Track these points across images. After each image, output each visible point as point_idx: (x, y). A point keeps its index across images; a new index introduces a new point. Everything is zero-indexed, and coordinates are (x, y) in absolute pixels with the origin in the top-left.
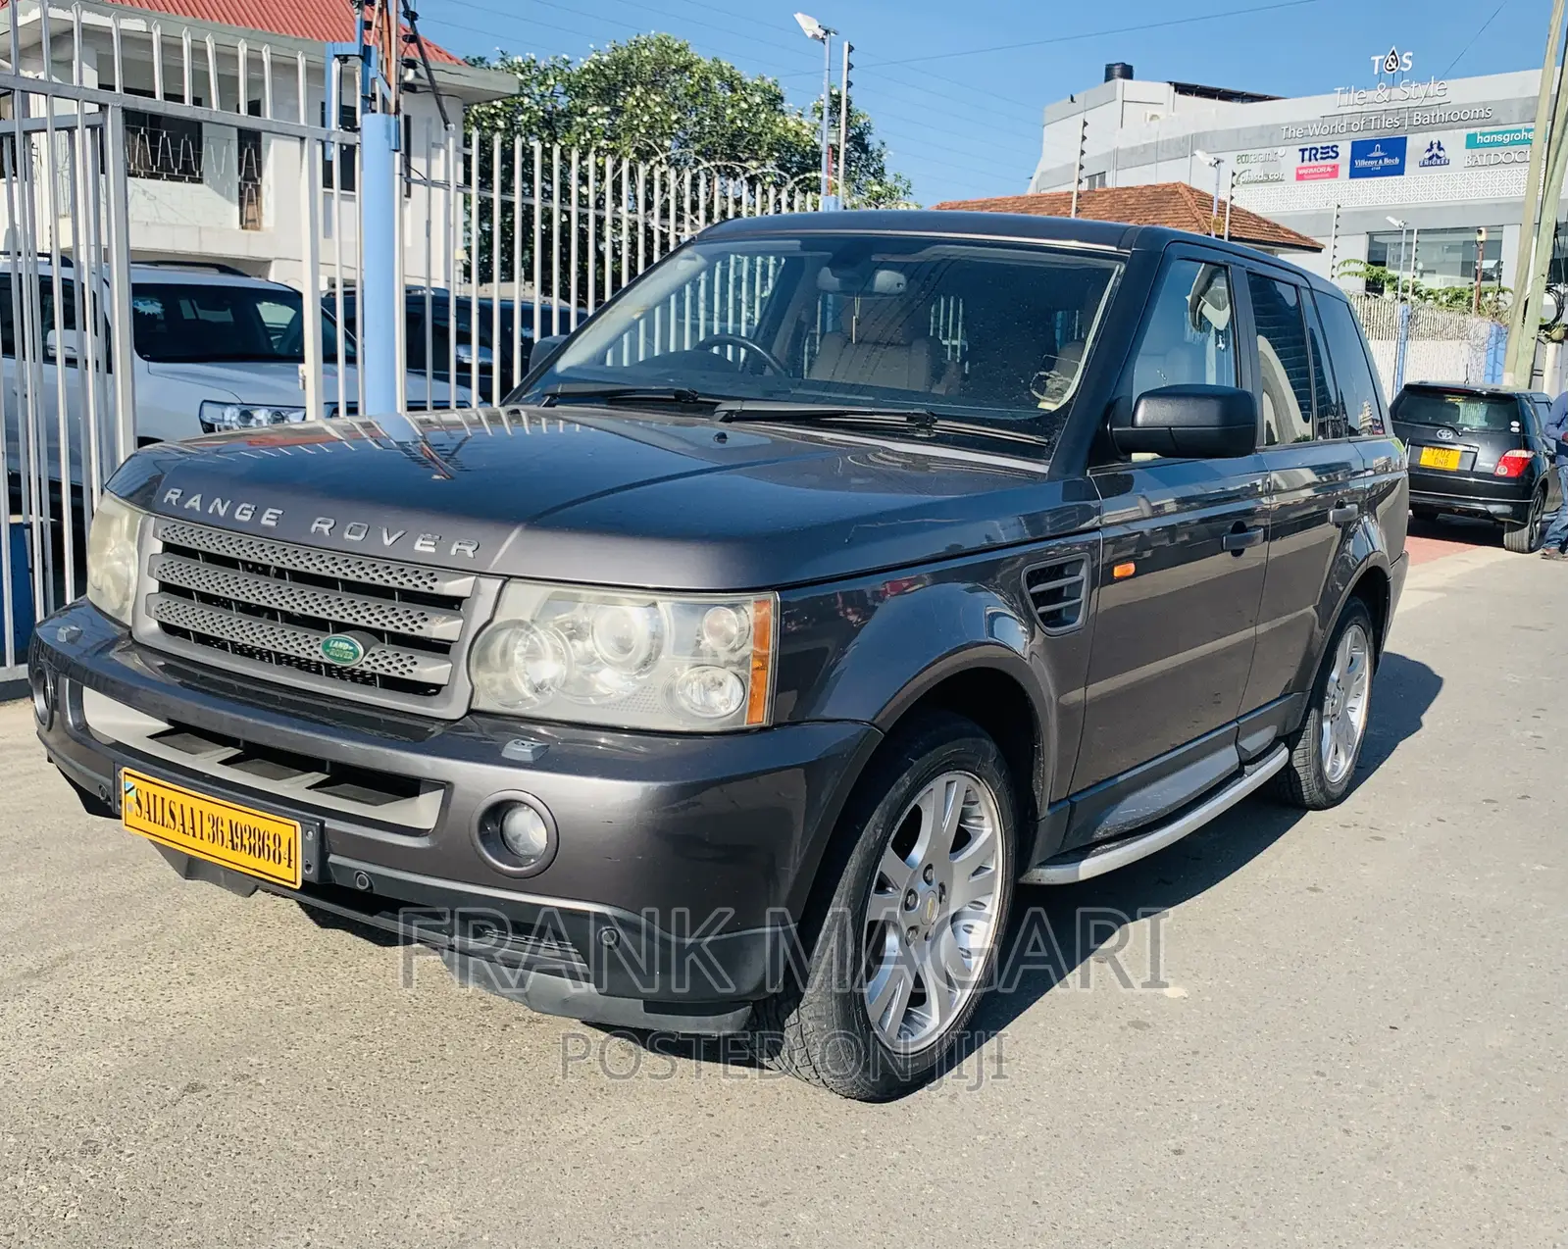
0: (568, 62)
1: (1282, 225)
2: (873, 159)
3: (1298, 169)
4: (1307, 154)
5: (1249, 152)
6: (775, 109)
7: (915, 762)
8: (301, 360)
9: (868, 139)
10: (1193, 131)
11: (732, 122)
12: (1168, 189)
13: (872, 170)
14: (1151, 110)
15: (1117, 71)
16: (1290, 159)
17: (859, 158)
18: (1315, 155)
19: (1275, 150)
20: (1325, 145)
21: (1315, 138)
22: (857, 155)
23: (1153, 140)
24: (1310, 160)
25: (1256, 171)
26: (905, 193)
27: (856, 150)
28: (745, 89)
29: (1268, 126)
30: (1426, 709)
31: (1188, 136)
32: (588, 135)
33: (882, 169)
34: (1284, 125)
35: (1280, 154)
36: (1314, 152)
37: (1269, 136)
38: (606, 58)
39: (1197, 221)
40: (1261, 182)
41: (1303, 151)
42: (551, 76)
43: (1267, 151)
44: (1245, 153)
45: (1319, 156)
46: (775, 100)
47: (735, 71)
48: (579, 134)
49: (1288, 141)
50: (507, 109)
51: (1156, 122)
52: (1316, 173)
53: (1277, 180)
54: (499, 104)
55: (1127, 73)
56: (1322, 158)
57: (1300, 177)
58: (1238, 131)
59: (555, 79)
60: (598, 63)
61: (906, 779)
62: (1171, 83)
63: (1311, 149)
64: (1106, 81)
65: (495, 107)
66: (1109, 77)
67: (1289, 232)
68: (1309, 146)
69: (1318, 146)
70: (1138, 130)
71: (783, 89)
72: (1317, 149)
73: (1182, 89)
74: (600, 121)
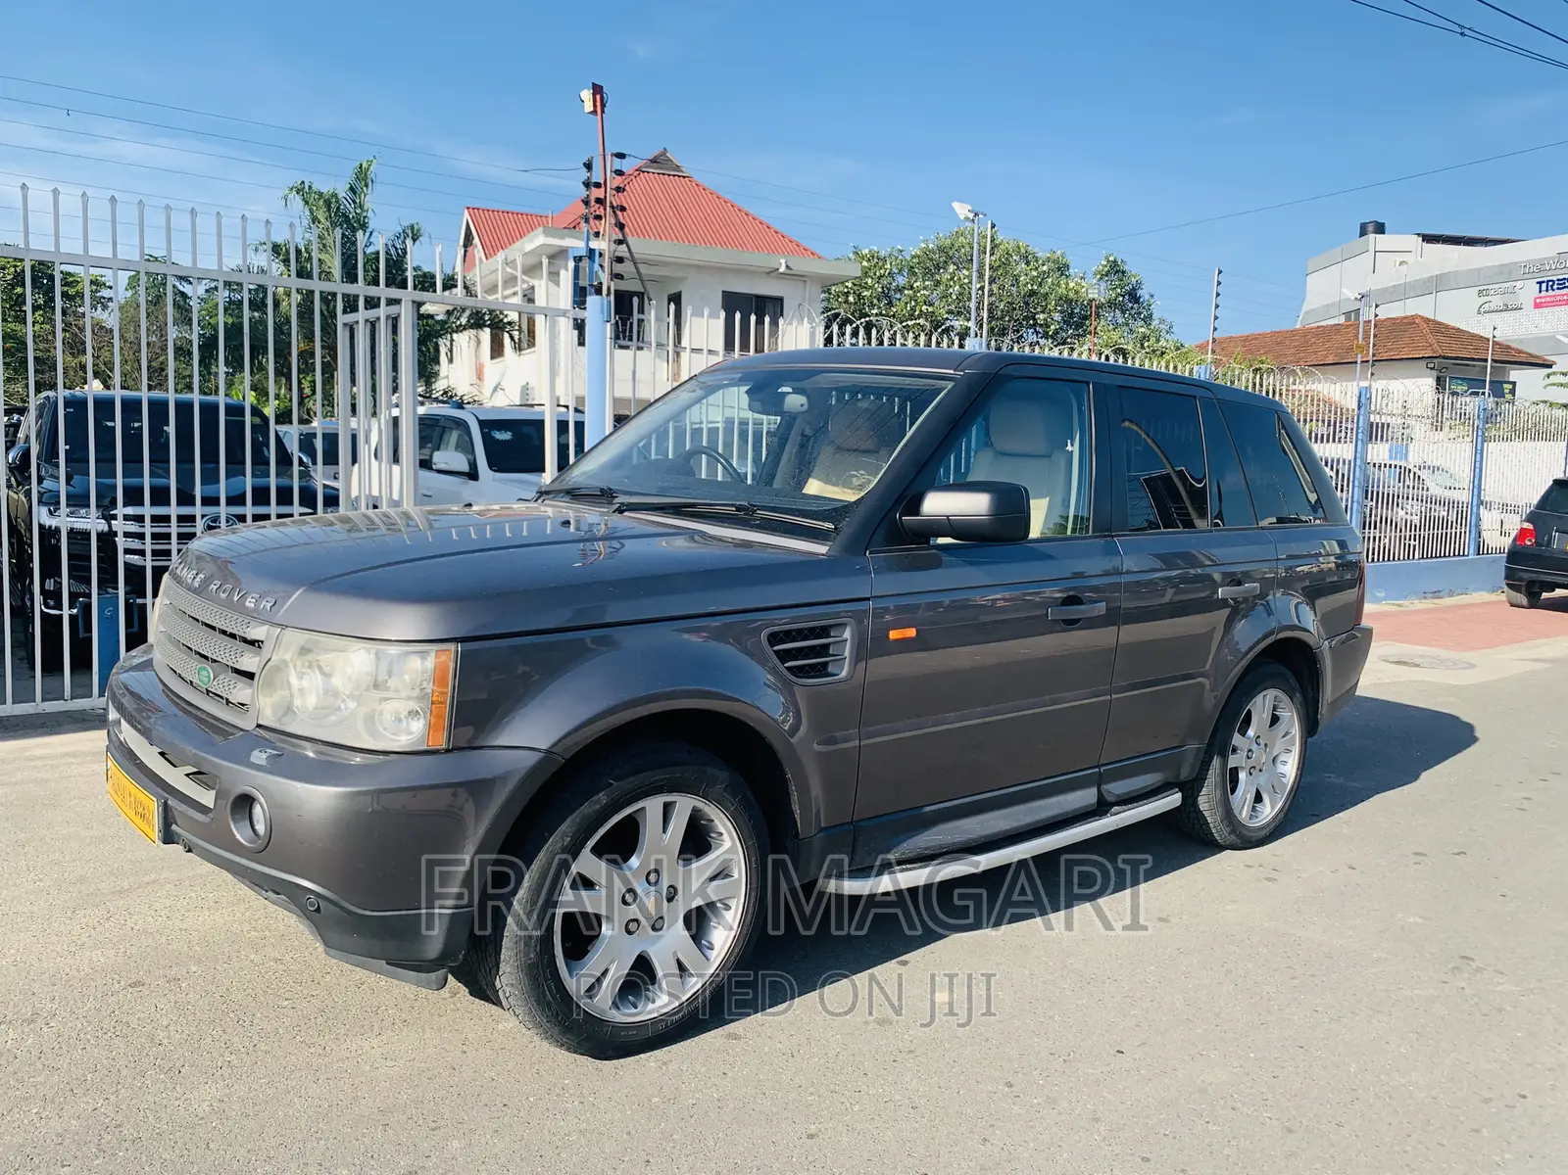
0: (901, 251)
1: (1513, 345)
2: (1144, 308)
3: (1535, 299)
4: (1544, 285)
5: (1490, 287)
6: (1062, 274)
7: (615, 784)
8: (544, 471)
9: (1139, 293)
10: (1438, 273)
11: (1025, 285)
12: (1405, 321)
13: (1142, 316)
14: (1399, 258)
15: (1370, 228)
16: (1528, 291)
17: (1132, 308)
18: (1552, 286)
19: (1514, 284)
20: (1561, 277)
21: (1550, 273)
22: (1130, 305)
23: (1402, 282)
24: (1547, 291)
25: (1497, 301)
26: (1168, 333)
27: (1131, 302)
28: (1037, 261)
29: (1506, 265)
30: (1432, 767)
31: (1432, 277)
32: (913, 303)
33: (1151, 315)
34: (1523, 262)
35: (1518, 287)
36: (1550, 283)
37: (1509, 273)
38: (931, 246)
39: (1431, 346)
40: (1501, 311)
41: (1540, 283)
42: (888, 262)
43: (1507, 285)
44: (1485, 287)
45: (1555, 287)
46: (1062, 269)
47: (1030, 248)
48: (906, 303)
49: (1527, 275)
50: (855, 288)
51: (1405, 267)
52: (1553, 302)
53: (1516, 309)
54: (850, 285)
55: (1380, 229)
56: (1558, 289)
57: (1537, 306)
58: (1479, 270)
59: (891, 264)
60: (926, 252)
61: (602, 798)
62: (1419, 235)
63: (1548, 281)
64: (1360, 237)
65: (847, 287)
66: (1363, 232)
67: (1520, 352)
68: (1545, 279)
69: (1555, 278)
70: (1389, 274)
71: (1070, 259)
72: (1553, 281)
73: (1429, 239)
74: (922, 292)
